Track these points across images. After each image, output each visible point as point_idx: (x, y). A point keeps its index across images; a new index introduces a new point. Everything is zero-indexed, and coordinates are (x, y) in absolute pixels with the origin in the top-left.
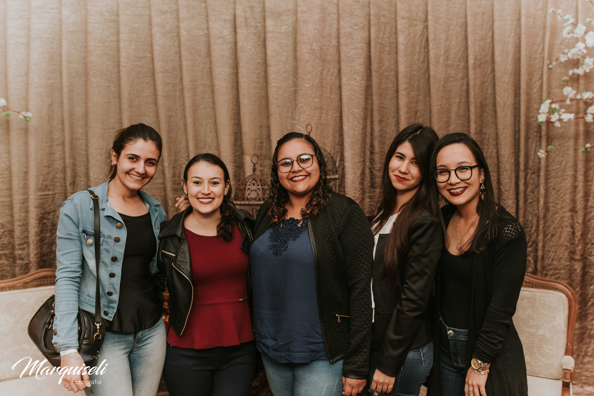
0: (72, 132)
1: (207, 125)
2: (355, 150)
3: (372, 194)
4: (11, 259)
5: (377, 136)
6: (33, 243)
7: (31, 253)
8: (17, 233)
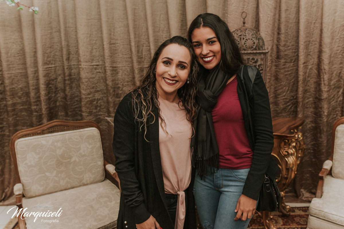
0: (65, 23)
1: (160, 15)
2: (267, 32)
3: (277, 64)
4: (29, 112)
5: (284, 21)
6: (44, 101)
7: (43, 108)
8: (32, 94)
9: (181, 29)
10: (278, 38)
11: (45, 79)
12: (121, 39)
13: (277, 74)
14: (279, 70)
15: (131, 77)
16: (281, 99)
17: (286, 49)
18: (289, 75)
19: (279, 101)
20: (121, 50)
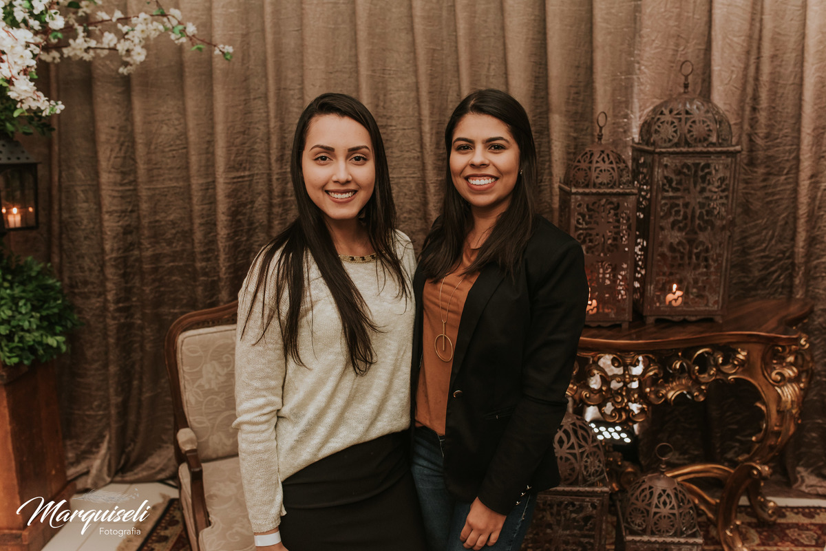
0: (279, 78)
1: (489, 64)
2: (730, 105)
3: (750, 177)
4: (187, 275)
5: (767, 81)
6: (224, 250)
7: (221, 265)
8: (198, 235)
9: (535, 97)
10: (752, 119)
11: (229, 202)
12: (399, 117)
13: (747, 201)
14: (752, 192)
15: (419, 201)
16: (757, 258)
17: (769, 143)
18: (776, 203)
19: (751, 261)
20: (398, 141)
